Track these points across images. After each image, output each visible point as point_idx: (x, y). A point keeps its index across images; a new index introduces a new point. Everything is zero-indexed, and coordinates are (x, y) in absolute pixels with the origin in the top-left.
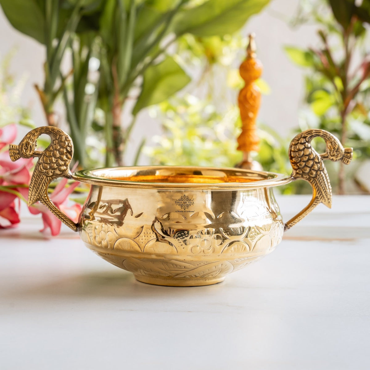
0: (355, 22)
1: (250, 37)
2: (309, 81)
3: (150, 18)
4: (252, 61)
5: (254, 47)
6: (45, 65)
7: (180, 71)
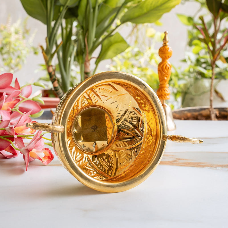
0: (221, 13)
1: (165, 32)
2: (190, 33)
3: (106, 12)
4: (167, 47)
5: (168, 39)
6: (46, 39)
7: (123, 41)
